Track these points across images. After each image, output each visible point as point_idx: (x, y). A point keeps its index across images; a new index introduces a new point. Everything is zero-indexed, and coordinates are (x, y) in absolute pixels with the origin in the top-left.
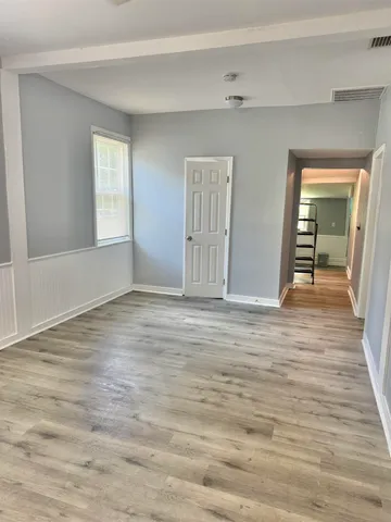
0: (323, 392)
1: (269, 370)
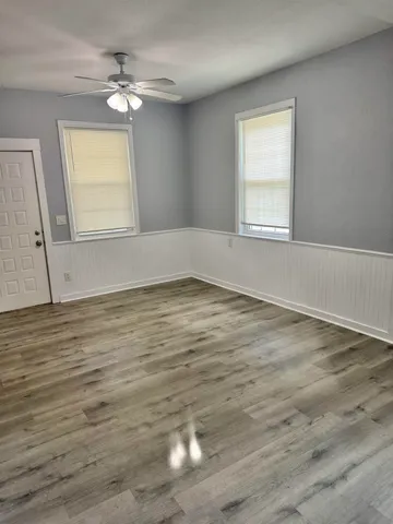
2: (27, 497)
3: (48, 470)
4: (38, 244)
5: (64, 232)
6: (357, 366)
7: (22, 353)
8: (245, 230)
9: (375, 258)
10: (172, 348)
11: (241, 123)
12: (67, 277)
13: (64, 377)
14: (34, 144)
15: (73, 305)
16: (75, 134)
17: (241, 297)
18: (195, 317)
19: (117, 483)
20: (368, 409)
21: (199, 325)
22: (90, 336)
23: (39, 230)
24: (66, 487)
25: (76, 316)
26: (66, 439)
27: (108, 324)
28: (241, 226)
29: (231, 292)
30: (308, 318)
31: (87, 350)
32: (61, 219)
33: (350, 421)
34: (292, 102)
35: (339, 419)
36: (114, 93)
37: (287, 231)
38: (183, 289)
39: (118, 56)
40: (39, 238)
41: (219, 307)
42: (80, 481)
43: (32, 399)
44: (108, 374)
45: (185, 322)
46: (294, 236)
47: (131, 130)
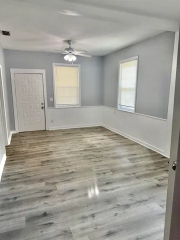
0: (25, 182)
1: (55, 183)
2: (16, 179)
3: (24, 175)
4: (42, 108)
5: (52, 104)
6: (144, 161)
7: (30, 144)
8: (121, 108)
9: (161, 121)
10: (79, 148)
11: (121, 65)
12: (52, 121)
13: (39, 152)
14: (43, 71)
15: (52, 132)
16: (59, 68)
17: (116, 134)
18: (94, 140)
19: (41, 180)
20: (137, 174)
21: (94, 142)
22: (54, 141)
23: (43, 103)
24: (27, 179)
25: (52, 135)
26: (32, 168)
27: (61, 139)
28: (119, 106)
29: (114, 133)
30: (138, 144)
31: (50, 145)
32: (51, 99)
33: (127, 176)
34: (137, 57)
35: (123, 175)
36: (67, 54)
37: (133, 109)
38: (95, 130)
39: (69, 42)
40: (43, 106)
41: (105, 137)
42: (32, 178)
43: (27, 157)
44: (53, 153)
45: (89, 141)
46: (136, 110)
47: (80, 67)
